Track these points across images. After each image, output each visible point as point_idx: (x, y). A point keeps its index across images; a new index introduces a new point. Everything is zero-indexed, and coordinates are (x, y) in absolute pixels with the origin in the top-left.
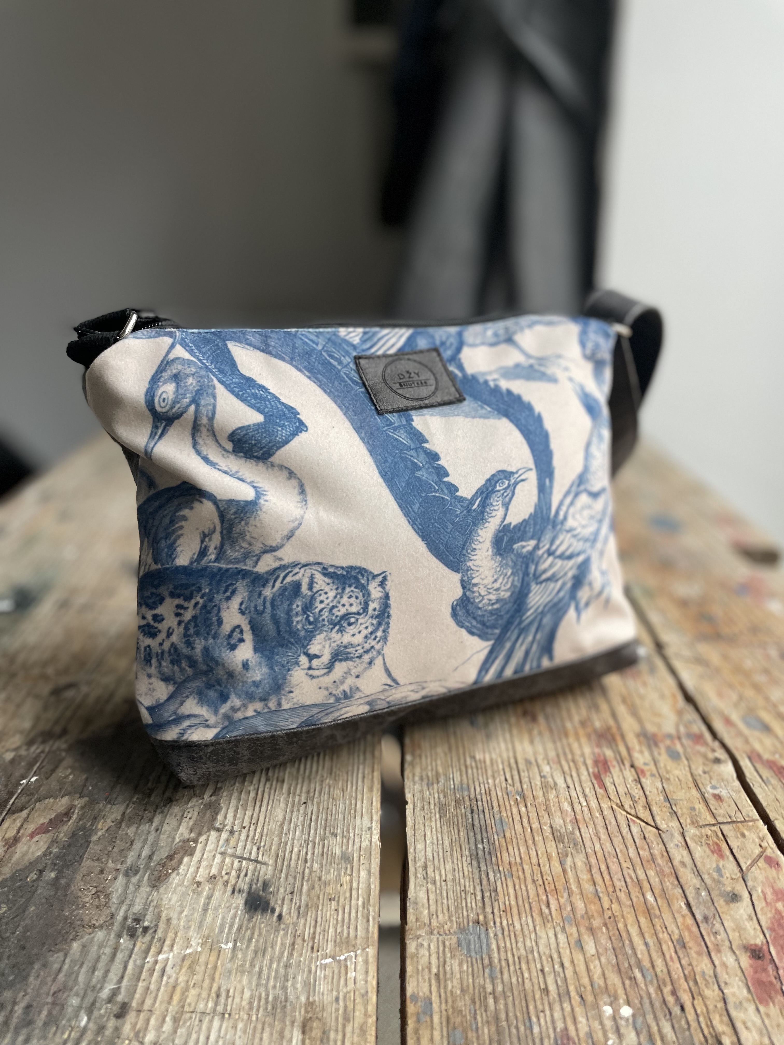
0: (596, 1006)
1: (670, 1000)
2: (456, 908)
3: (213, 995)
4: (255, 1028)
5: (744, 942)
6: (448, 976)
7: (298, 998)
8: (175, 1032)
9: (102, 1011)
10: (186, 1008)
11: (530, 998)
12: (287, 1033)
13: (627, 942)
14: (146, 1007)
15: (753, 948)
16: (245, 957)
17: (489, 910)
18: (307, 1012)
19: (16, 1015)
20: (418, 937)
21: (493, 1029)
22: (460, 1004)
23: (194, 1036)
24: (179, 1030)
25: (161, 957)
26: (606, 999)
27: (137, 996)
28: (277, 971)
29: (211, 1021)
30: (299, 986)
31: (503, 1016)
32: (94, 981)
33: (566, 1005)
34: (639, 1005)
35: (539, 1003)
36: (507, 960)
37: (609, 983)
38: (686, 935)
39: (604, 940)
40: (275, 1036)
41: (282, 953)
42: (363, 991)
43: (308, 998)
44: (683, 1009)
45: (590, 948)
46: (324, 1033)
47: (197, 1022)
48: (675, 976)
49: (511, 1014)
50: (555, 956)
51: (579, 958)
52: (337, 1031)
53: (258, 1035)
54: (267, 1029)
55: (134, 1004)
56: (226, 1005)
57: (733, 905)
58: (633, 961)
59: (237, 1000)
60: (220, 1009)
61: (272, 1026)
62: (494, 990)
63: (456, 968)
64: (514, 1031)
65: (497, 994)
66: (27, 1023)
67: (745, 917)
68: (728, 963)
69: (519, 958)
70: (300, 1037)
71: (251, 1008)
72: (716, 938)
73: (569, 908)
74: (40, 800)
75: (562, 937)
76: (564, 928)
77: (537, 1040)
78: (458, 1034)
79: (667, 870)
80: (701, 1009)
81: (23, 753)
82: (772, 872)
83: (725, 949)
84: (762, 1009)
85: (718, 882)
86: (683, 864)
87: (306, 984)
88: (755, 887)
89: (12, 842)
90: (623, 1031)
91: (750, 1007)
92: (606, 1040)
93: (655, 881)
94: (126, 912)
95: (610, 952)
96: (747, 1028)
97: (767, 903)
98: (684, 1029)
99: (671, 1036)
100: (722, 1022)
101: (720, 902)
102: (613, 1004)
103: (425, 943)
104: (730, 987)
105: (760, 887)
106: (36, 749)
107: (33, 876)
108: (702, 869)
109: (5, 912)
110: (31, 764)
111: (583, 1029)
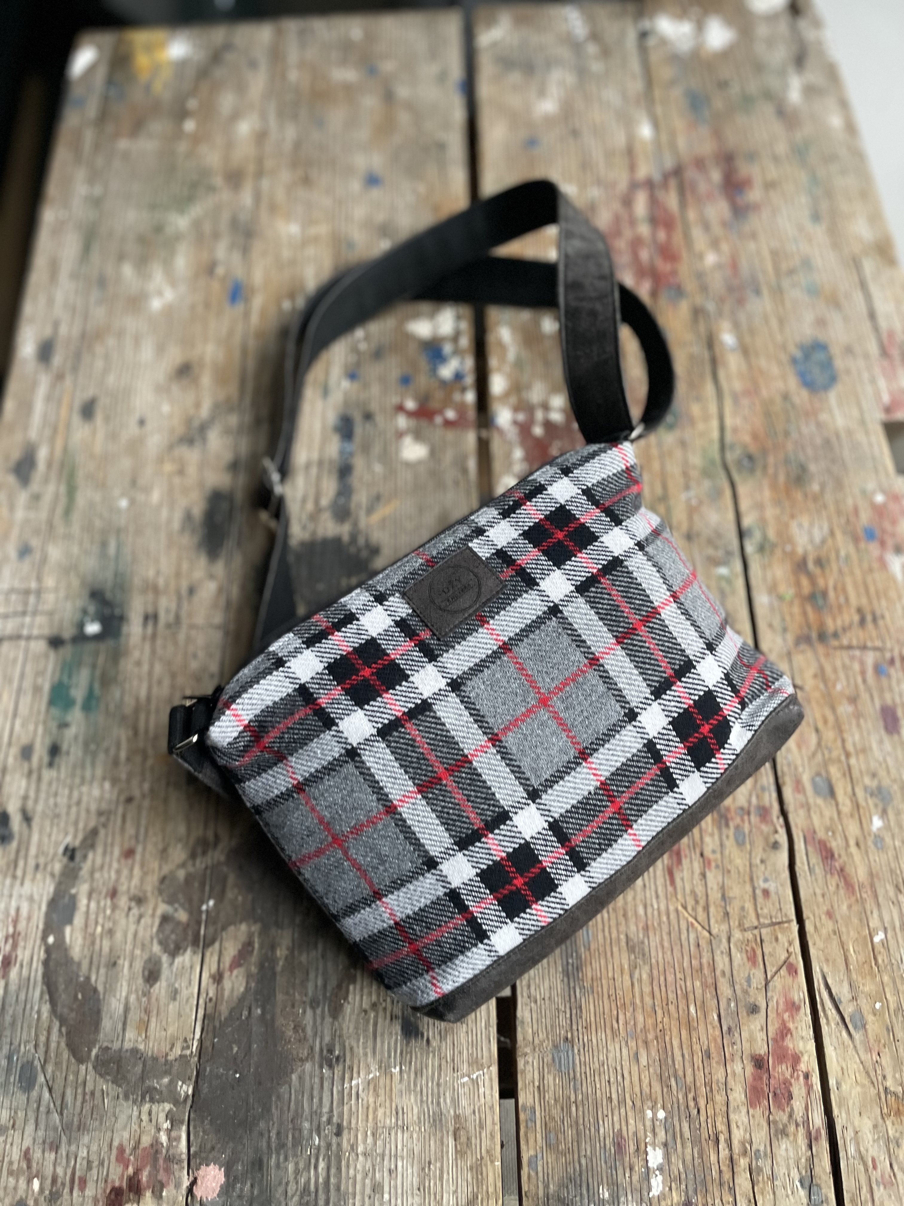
0: (642, 1111)
1: (692, 1104)
2: (552, 1026)
3: (394, 1112)
4: (425, 1137)
5: (752, 1051)
6: (546, 1088)
7: (449, 1112)
8: (376, 1144)
9: (326, 1131)
10: (379, 1124)
11: (599, 1104)
12: (445, 1140)
13: (670, 1053)
14: (353, 1126)
15: (757, 1057)
16: (409, 1077)
17: (575, 1027)
18: (455, 1123)
19: (273, 1140)
20: (526, 1055)
21: (574, 1132)
22: (554, 1112)
23: (388, 1145)
24: (378, 1143)
25: (353, 1083)
26: (650, 1104)
27: (345, 1117)
28: (432, 1090)
29: (396, 1134)
30: (448, 1101)
31: (581, 1121)
32: (315, 1107)
33: (623, 1111)
34: (670, 1109)
35: (605, 1108)
36: (585, 1073)
37: (653, 1091)
38: (712, 1046)
39: (654, 1053)
40: (438, 1143)
41: (433, 1074)
42: (490, 1104)
43: (455, 1112)
44: (698, 1111)
45: (643, 1061)
46: (468, 1139)
47: (387, 1135)
48: (698, 1084)
49: (586, 1119)
50: (619, 1068)
51: (635, 1069)
52: (476, 1137)
53: (427, 1143)
54: (432, 1138)
55: (345, 1124)
56: (403, 1120)
57: (752, 1017)
58: (671, 1072)
59: (410, 1115)
60: (400, 1123)
61: (435, 1135)
62: (576, 1099)
63: (551, 1081)
64: (587, 1132)
65: (578, 1103)
66: (282, 1146)
67: (759, 1027)
68: (737, 1072)
69: (594, 1071)
70: (454, 1143)
71: (420, 1122)
72: (733, 1047)
73: (632, 1023)
74: (224, 928)
75: (625, 1051)
76: (627, 1042)
77: (602, 1139)
78: (552, 1136)
79: (710, 980)
80: (710, 1112)
81: (191, 869)
82: (789, 980)
83: (737, 1058)
84: (751, 1111)
85: (746, 992)
86: (723, 973)
87: (453, 1100)
88: (772, 997)
89: (218, 978)
90: (657, 1130)
91: (744, 1110)
92: (646, 1138)
93: (699, 992)
94: (321, 1043)
95: (657, 1064)
96: (738, 1127)
97: (778, 1014)
98: (697, 1129)
99: (687, 1134)
100: (722, 1123)
101: (743, 1013)
102: (653, 1108)
103: (530, 1060)
104: (733, 1092)
105: (776, 996)
106: (200, 864)
107: (245, 1013)
108: (737, 978)
109: (237, 1052)
110: (203, 885)
111: (632, 1129)
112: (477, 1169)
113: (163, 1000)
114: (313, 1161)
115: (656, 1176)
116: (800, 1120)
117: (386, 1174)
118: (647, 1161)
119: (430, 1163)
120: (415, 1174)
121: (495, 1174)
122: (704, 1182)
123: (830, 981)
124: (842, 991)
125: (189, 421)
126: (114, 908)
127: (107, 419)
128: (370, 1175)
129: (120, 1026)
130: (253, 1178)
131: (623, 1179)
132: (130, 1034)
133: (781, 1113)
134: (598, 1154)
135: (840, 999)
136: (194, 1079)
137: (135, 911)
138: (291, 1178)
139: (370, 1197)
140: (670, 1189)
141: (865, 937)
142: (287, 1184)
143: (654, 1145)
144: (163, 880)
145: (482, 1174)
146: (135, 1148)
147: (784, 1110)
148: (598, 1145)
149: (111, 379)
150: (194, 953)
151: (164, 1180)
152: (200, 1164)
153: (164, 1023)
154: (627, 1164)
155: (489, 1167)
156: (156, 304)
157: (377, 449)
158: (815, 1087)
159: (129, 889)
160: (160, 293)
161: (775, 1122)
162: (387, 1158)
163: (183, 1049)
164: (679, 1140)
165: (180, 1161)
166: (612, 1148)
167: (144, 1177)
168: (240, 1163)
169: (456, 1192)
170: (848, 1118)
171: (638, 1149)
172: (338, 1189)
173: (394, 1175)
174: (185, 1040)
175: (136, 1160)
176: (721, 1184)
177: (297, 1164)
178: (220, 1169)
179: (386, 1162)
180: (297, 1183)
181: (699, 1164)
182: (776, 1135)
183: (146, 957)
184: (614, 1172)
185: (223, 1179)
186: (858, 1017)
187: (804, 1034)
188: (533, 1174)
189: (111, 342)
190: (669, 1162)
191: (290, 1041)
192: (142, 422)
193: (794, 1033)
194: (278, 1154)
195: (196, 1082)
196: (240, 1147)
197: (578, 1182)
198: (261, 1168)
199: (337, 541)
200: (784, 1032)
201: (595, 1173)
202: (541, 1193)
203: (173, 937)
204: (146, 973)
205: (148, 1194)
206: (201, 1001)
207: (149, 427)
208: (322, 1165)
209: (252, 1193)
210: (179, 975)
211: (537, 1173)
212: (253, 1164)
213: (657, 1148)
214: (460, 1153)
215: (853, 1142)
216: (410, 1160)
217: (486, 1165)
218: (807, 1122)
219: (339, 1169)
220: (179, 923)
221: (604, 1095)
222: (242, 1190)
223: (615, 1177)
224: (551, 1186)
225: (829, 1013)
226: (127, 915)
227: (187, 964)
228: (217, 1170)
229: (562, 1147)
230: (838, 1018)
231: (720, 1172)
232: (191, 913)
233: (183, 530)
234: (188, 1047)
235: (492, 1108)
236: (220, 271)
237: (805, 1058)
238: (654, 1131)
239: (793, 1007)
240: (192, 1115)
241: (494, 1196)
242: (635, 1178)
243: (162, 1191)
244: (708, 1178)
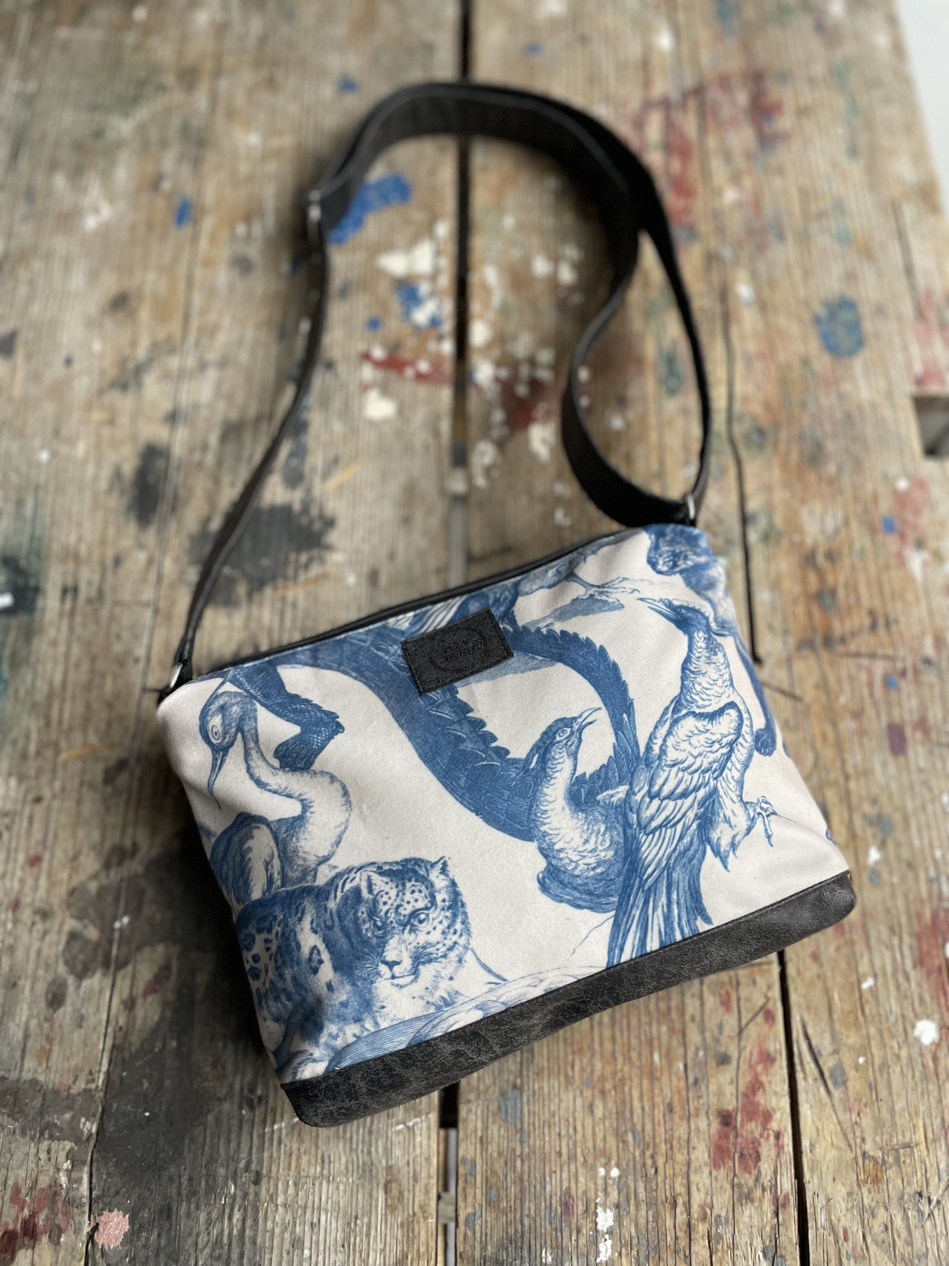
0: (594, 1168)
1: (649, 1162)
3: (319, 1161)
4: (352, 1189)
5: (720, 1106)
6: (489, 1140)
7: (380, 1162)
8: (297, 1195)
9: (244, 1179)
10: (302, 1173)
11: (547, 1160)
12: (374, 1193)
13: (628, 1105)
14: (273, 1174)
15: (725, 1113)
17: (525, 1073)
18: (387, 1175)
19: (184, 1186)
20: (469, 1101)
21: (518, 1188)
22: (496, 1166)
23: (311, 1197)
24: (300, 1193)
25: (276, 1127)
26: (603, 1160)
27: (265, 1164)
29: (321, 1184)
30: (380, 1150)
31: (526, 1176)
32: (232, 1152)
34: (625, 1167)
35: (553, 1164)
36: (534, 1124)
37: (607, 1146)
38: (676, 1098)
39: (611, 1105)
40: (366, 1196)
42: (426, 1155)
43: (387, 1163)
44: (656, 1171)
45: (599, 1112)
46: (400, 1192)
47: (311, 1186)
48: (658, 1140)
49: (532, 1175)
50: (571, 1120)
51: (589, 1122)
52: (409, 1191)
53: (355, 1196)
54: (360, 1190)
55: (264, 1172)
56: (329, 1169)
57: (722, 1068)
58: (629, 1126)
59: (337, 1165)
60: (325, 1172)
61: (363, 1187)
62: (522, 1153)
63: (496, 1133)
64: (532, 1190)
65: (524, 1156)
66: (193, 1193)
67: (728, 1080)
68: (701, 1128)
69: (544, 1122)
70: (384, 1196)
71: (347, 1172)
72: (698, 1103)
73: (589, 1070)
74: (139, 949)
75: (579, 1101)
76: (581, 1092)
77: (548, 1198)
78: (493, 1192)
79: (678, 1026)
80: (669, 1172)
81: (104, 881)
82: (766, 1027)
83: (702, 1113)
84: (714, 1173)
85: (717, 1040)
86: (693, 1019)
87: (385, 1149)
88: (745, 1047)
89: (130, 1004)
90: (609, 1189)
91: (706, 1171)
92: (597, 1197)
93: (665, 1038)
94: (242, 1082)
95: (614, 1116)
96: (698, 1189)
97: (751, 1066)
98: (652, 1190)
99: (642, 1195)
100: (681, 1184)
101: (712, 1063)
102: (607, 1166)
103: (474, 1109)
104: (696, 1151)
105: (750, 1047)
106: (115, 875)
107: (158, 1046)
108: (708, 1025)
109: (148, 1089)
110: (117, 899)
111: (582, 1188)
112: (408, 1226)
113: (67, 1028)
114: (227, 1211)
115: (606, 1240)
116: (767, 1184)
117: (307, 1228)
118: (596, 1224)
119: (356, 1218)
120: (340, 1229)
121: (427, 1232)
122: (657, 1249)
123: (810, 1031)
124: (824, 1043)
125: (123, 362)
126: (16, 922)
127: (29, 357)
128: (290, 1229)
129: (18, 1054)
130: (161, 1228)
131: (569, 1241)
132: (29, 1063)
133: (747, 1176)
134: (542, 1214)
135: (819, 1052)
136: (98, 1115)
137: (39, 927)
138: (203, 1228)
139: (288, 1253)
140: (620, 1254)
141: (852, 984)
142: (198, 1235)
143: (605, 1206)
144: (72, 892)
145: (413, 1232)
146: (31, 1189)
147: (750, 1173)
148: (543, 1204)
149: (35, 309)
150: (105, 975)
151: (63, 1225)
152: (103, 1209)
153: (67, 1053)
154: (574, 1226)
155: (422, 1225)
156: (91, 223)
157: (337, 404)
158: (786, 1149)
159: (33, 901)
160: (96, 210)
161: (740, 1186)
162: (309, 1211)
163: (88, 1082)
164: (632, 1202)
165: (82, 1205)
166: (559, 1208)
167: (41, 1220)
168: (147, 1210)
169: (383, 1250)
170: (821, 1185)
171: (587, 1211)
172: (254, 1243)
173: (316, 1230)
174: (91, 1073)
175: (33, 1200)
176: (676, 1252)
177: (209, 1213)
178: (124, 1216)
179: (308, 1215)
180: (209, 1234)
181: (653, 1228)
182: (740, 1200)
183: (50, 978)
184: (559, 1234)
185: (128, 1227)
186: (838, 1073)
187: (778, 1089)
188: (469, 1233)
189: (37, 265)
190: (620, 1225)
191: (207, 1078)
192: (69, 362)
193: (767, 1089)
194: (189, 1203)
195: (101, 1119)
196: (147, 1193)
197: (519, 1244)
198: (169, 1217)
199: (286, 510)
200: (756, 1086)
201: (538, 1234)
202: (477, 1255)
203: (81, 957)
204: (50, 996)
205: (45, 1239)
206: (110, 1030)
207: (77, 367)
208: (237, 1216)
209: (160, 1243)
210: (86, 1000)
211: (474, 1233)
212: (161, 1212)
213: (608, 1210)
214: (390, 1208)
215: (824, 1211)
216: (335, 1214)
217: (418, 1222)
218: (774, 1186)
219: (256, 1221)
220: (87, 942)
221: (553, 1150)
222: (147, 1239)
223: (560, 1240)
224: (489, 1248)
225: (807, 1067)
226: (30, 931)
227: (96, 987)
228: (121, 1217)
229: (504, 1204)
230: (816, 1072)
231: (676, 1238)
232: (102, 930)
233: (111, 489)
234: (93, 1081)
235: (428, 1159)
236: (166, 185)
237: (777, 1116)
238: (605, 1190)
239: (768, 1059)
240: (95, 1156)
241: (426, 1256)
242: (582, 1241)
243: (59, 1237)
244: (662, 1244)
